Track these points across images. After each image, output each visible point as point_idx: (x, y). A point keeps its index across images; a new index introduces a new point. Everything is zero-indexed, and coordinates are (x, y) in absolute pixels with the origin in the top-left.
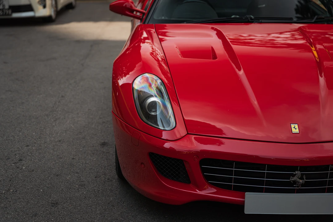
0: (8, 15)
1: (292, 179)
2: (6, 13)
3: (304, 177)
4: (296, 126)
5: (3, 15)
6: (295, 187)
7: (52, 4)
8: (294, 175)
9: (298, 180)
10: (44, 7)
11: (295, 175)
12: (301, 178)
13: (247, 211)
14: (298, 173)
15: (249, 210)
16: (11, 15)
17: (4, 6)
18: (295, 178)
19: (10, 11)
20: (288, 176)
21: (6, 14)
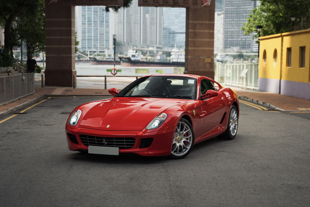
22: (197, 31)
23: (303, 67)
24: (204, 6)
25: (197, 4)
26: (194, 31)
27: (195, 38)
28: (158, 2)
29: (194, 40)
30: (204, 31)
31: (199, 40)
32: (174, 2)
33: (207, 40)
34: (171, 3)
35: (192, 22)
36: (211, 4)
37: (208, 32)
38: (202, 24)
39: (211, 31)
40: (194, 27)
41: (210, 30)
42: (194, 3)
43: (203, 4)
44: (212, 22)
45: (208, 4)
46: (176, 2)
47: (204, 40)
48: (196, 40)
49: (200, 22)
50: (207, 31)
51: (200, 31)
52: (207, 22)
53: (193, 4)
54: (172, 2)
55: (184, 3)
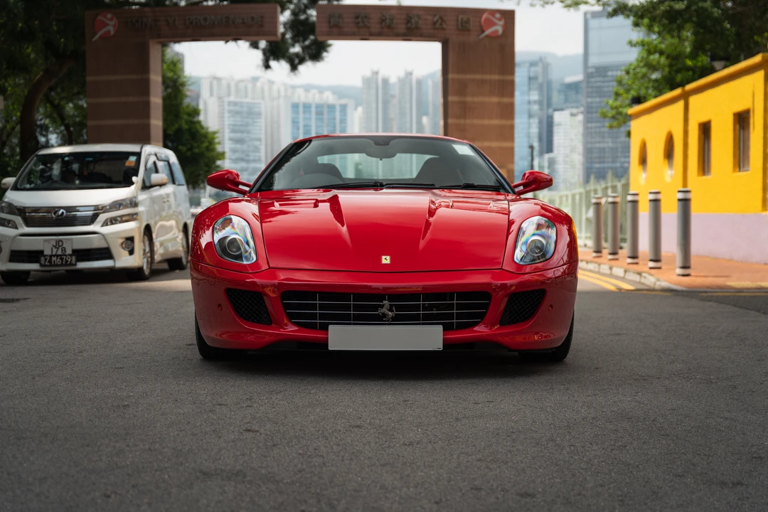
0: (71, 264)
1: (381, 311)
2: (67, 261)
3: (394, 309)
4: (388, 258)
5: (62, 265)
6: (385, 321)
7: (144, 250)
8: (382, 306)
9: (387, 312)
10: (131, 252)
11: (384, 305)
12: (391, 310)
13: (330, 348)
14: (386, 302)
15: (333, 345)
16: (75, 265)
17: (64, 250)
18: (384, 310)
19: (74, 258)
20: (376, 308)
21: (66, 265)
22: (469, 99)
23: (746, 169)
24: (487, 36)
25: (469, 30)
26: (462, 99)
27: (465, 118)
28: (368, 28)
29: (462, 121)
30: (487, 99)
31: (476, 122)
32: (409, 25)
33: (496, 122)
34: (402, 28)
35: (456, 76)
36: (504, 32)
37: (499, 103)
38: (483, 82)
39: (506, 100)
40: (462, 89)
41: (502, 95)
42: (460, 27)
43: (483, 32)
44: (508, 78)
45: (497, 31)
46: (413, 26)
47: (486, 122)
48: (468, 121)
49: (478, 77)
50: (495, 99)
51: (476, 99)
52: (496, 77)
53: (458, 30)
54: (404, 26)
55: (434, 29)
